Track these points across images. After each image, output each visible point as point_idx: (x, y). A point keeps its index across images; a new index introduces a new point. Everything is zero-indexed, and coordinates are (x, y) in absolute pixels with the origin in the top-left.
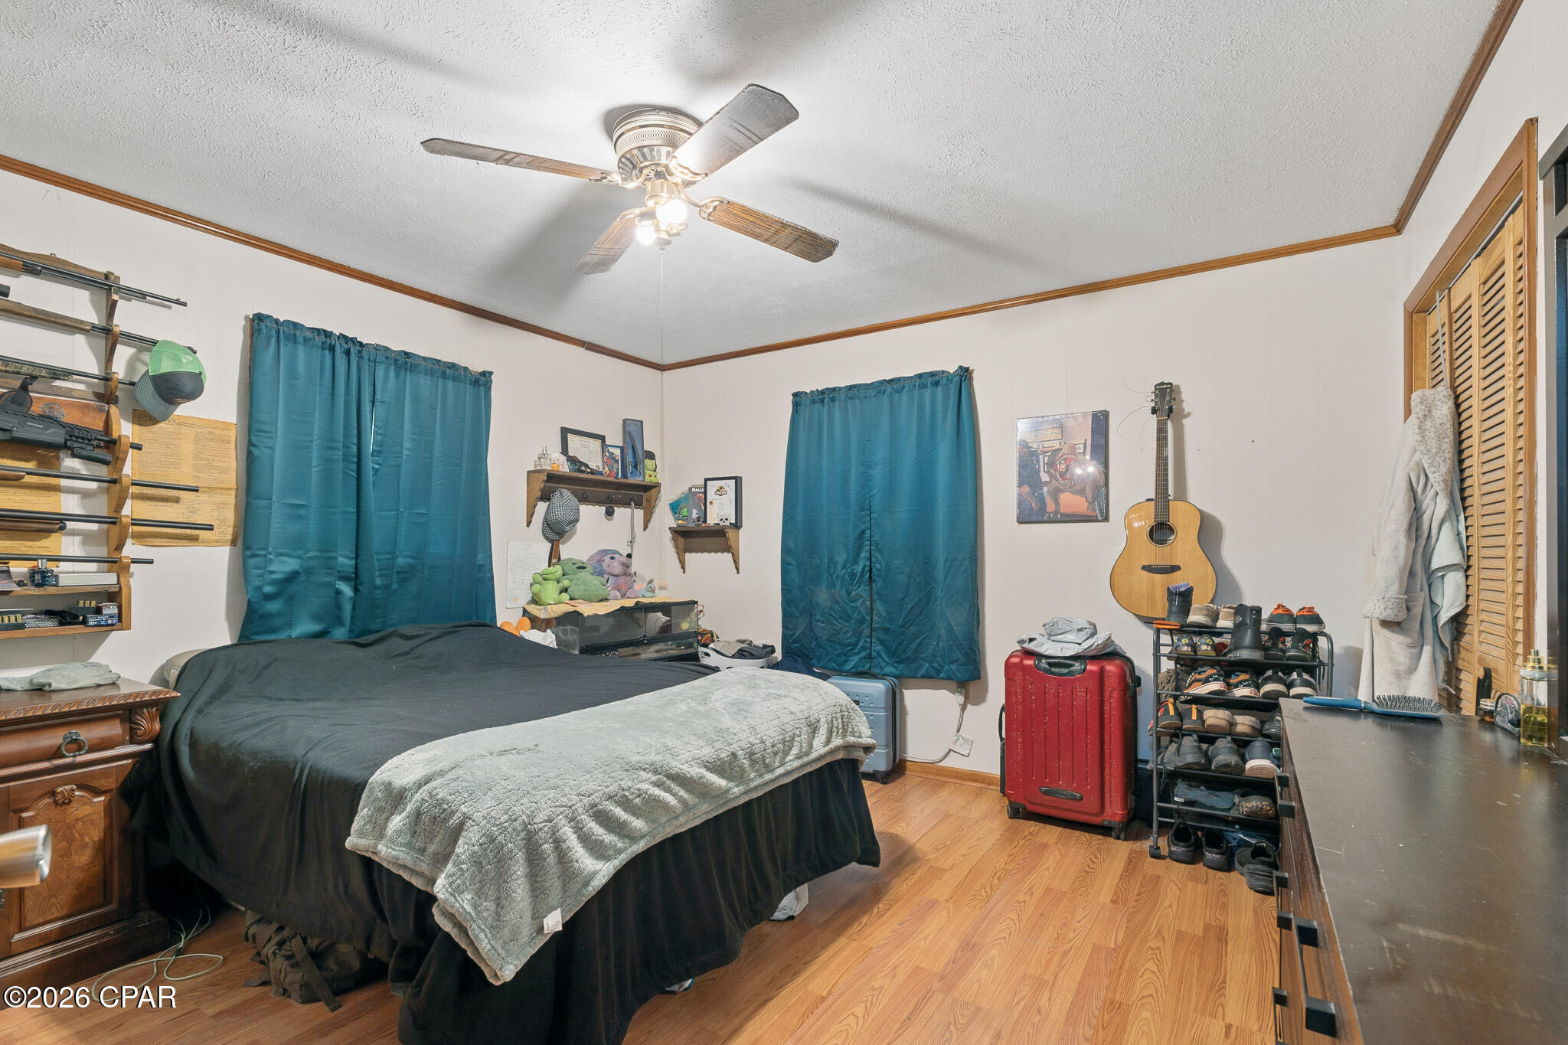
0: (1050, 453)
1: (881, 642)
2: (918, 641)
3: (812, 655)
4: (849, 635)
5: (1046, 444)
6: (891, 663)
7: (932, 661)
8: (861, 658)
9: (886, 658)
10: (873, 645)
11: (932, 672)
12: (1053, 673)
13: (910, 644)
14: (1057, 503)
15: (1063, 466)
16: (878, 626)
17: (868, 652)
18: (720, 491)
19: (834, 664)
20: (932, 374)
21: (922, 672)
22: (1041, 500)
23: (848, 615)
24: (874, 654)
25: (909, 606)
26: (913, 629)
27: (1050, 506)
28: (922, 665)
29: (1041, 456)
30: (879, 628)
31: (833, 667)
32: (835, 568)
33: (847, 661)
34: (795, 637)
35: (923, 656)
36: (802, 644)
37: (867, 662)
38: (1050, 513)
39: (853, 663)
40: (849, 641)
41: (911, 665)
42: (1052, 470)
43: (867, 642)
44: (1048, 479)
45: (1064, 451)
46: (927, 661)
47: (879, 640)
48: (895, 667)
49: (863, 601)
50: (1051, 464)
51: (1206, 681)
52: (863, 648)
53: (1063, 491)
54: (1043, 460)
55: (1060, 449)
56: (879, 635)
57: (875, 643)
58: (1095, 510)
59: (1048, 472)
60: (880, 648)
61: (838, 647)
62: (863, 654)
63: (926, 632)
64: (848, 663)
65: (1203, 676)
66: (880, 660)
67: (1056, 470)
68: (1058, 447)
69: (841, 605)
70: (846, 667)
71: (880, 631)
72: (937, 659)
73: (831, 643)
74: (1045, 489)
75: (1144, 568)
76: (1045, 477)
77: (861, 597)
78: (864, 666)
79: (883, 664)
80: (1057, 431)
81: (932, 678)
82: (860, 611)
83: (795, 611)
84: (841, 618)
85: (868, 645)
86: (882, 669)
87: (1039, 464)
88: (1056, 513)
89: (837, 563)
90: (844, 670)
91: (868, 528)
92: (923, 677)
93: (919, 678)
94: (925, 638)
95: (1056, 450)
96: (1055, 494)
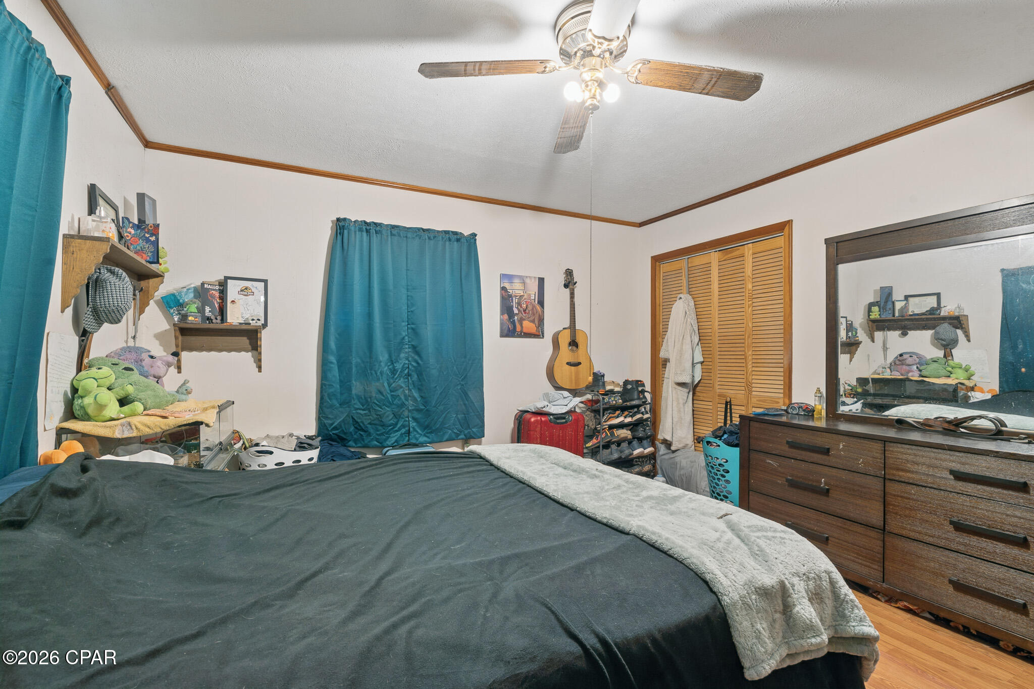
0: (518, 297)
1: (415, 419)
2: (444, 415)
3: (349, 438)
4: (390, 417)
5: (517, 292)
6: (423, 434)
7: (453, 428)
8: (402, 434)
9: (419, 431)
10: (410, 423)
11: (454, 436)
12: (558, 423)
13: (439, 418)
14: (522, 327)
15: (525, 306)
16: (413, 408)
17: (407, 428)
18: (245, 291)
19: (376, 443)
20: (455, 233)
21: (446, 437)
22: (513, 323)
23: (389, 402)
24: (411, 429)
25: (439, 392)
26: (441, 408)
27: (518, 328)
28: (445, 432)
29: (514, 298)
30: (413, 410)
31: (375, 445)
32: (380, 365)
33: (388, 438)
34: (334, 425)
35: (446, 426)
36: (343, 431)
37: (406, 436)
38: (518, 332)
39: (395, 438)
40: (392, 422)
41: (439, 434)
42: (519, 307)
43: (407, 421)
44: (517, 312)
45: (525, 297)
46: (450, 429)
47: (413, 418)
48: (426, 436)
49: (404, 390)
50: (519, 304)
51: (618, 417)
52: (403, 426)
53: (524, 320)
54: (515, 301)
55: (523, 296)
56: (414, 415)
57: (411, 421)
58: (539, 332)
59: (517, 308)
60: (414, 424)
61: (380, 428)
62: (403, 431)
63: (448, 409)
64: (390, 439)
65: (616, 415)
66: (415, 433)
67: (521, 307)
68: (522, 294)
69: (384, 394)
70: (387, 442)
71: (414, 412)
72: (457, 426)
73: (373, 426)
74: (516, 318)
75: (568, 363)
76: (516, 311)
77: (402, 387)
78: (404, 440)
79: (417, 436)
80: (520, 284)
81: (454, 440)
82: (401, 399)
83: (336, 403)
84: (384, 405)
85: (407, 423)
86: (417, 439)
87: (513, 303)
88: (521, 332)
89: (381, 362)
90: (386, 445)
91: (406, 335)
92: (447, 440)
93: (445, 441)
94: (447, 413)
95: (521, 296)
96: (521, 321)
